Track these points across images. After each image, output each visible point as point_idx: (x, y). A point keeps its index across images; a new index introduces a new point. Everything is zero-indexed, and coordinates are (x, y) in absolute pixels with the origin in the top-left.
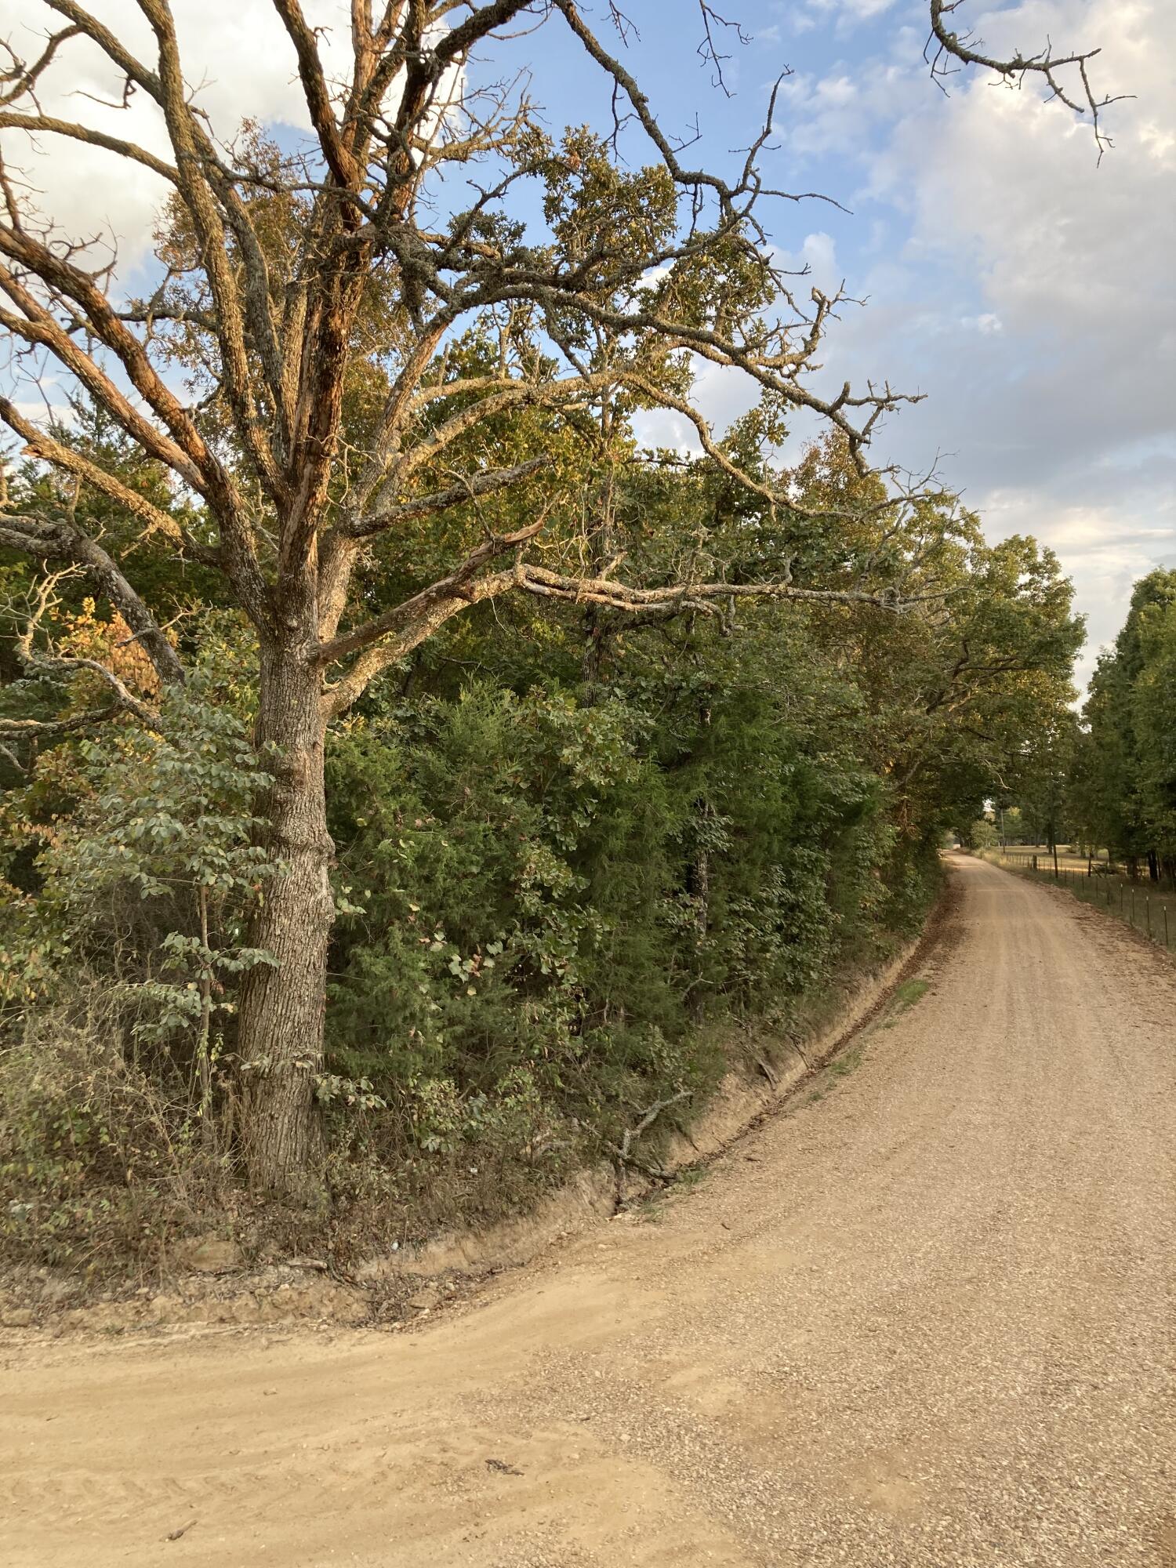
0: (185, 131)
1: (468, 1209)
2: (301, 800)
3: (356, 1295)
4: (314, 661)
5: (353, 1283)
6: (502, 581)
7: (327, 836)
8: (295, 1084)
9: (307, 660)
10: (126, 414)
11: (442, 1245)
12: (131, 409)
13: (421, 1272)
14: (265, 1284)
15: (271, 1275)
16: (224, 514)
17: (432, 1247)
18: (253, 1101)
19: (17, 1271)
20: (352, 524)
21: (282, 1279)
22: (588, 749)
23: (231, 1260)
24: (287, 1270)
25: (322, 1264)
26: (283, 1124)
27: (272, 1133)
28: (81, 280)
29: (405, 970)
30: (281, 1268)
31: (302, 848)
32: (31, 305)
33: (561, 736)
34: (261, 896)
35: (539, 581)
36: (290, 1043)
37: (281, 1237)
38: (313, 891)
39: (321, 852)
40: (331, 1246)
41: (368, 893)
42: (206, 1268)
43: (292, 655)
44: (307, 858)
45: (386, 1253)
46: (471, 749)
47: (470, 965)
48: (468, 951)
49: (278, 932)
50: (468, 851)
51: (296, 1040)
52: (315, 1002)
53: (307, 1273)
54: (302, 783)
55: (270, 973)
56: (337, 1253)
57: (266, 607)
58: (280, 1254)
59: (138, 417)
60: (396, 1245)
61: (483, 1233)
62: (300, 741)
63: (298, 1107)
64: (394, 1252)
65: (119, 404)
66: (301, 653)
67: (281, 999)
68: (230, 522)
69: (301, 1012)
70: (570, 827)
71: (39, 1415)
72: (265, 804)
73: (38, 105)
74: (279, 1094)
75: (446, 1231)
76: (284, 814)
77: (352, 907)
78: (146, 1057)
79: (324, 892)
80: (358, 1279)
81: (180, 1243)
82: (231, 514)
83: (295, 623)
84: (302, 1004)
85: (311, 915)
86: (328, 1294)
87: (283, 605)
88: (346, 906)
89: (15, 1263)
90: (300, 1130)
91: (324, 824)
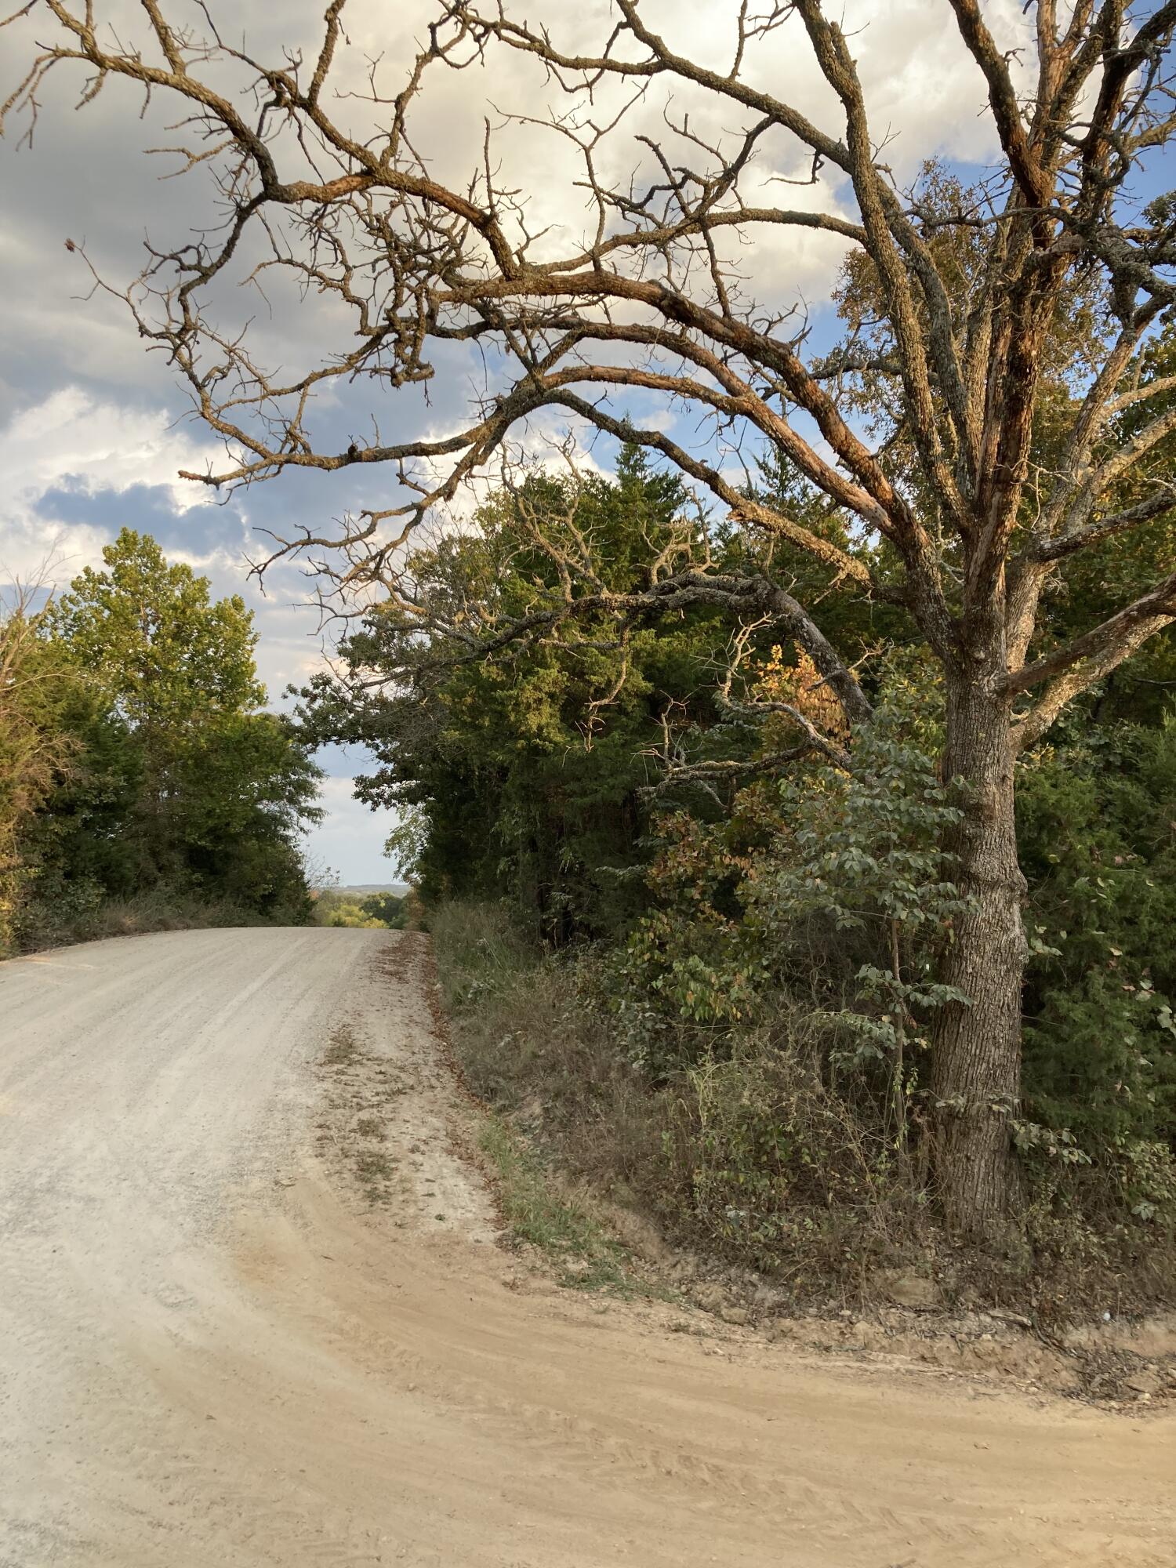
0: (871, 189)
2: (991, 835)
3: (1064, 1361)
4: (1002, 693)
5: (1060, 1347)
7: (1019, 873)
8: (991, 1127)
9: (995, 691)
10: (817, 468)
11: (1162, 1324)
12: (821, 463)
13: (1139, 1351)
14: (966, 1330)
15: (972, 1322)
16: (910, 553)
17: (1150, 1325)
18: (948, 1140)
19: (733, 1271)
20: (1041, 548)
21: (984, 1329)
23: (930, 1298)
24: (988, 1320)
25: (1026, 1321)
26: (980, 1167)
27: (968, 1174)
29: (1109, 1019)
30: (983, 1317)
31: (993, 885)
32: (734, 382)
34: (951, 932)
36: (985, 1084)
37: (981, 1284)
38: (1006, 930)
39: (1012, 890)
40: (1035, 1303)
41: (1064, 934)
42: (905, 1302)
43: (980, 688)
44: (997, 895)
45: (1098, 1323)
49: (970, 970)
51: (991, 1083)
52: (1011, 1046)
53: (1010, 1327)
54: (991, 818)
55: (962, 1011)
56: (1041, 1311)
57: (953, 641)
58: (980, 1301)
59: (828, 469)
60: (1107, 1316)
62: (989, 774)
63: (995, 1152)
64: (1106, 1323)
65: (811, 460)
66: (989, 684)
67: (974, 1040)
68: (916, 560)
69: (996, 1054)
71: (761, 1413)
72: (953, 839)
73: (740, 200)
74: (975, 1136)
75: (1165, 1311)
76: (973, 850)
77: (1047, 948)
78: (842, 1084)
79: (1017, 931)
80: (1066, 1344)
81: (880, 1272)
82: (918, 552)
83: (982, 655)
84: (997, 1045)
85: (1004, 955)
86: (1033, 1354)
87: (969, 637)
88: (1040, 947)
89: (731, 1264)
90: (997, 1177)
91: (1014, 861)
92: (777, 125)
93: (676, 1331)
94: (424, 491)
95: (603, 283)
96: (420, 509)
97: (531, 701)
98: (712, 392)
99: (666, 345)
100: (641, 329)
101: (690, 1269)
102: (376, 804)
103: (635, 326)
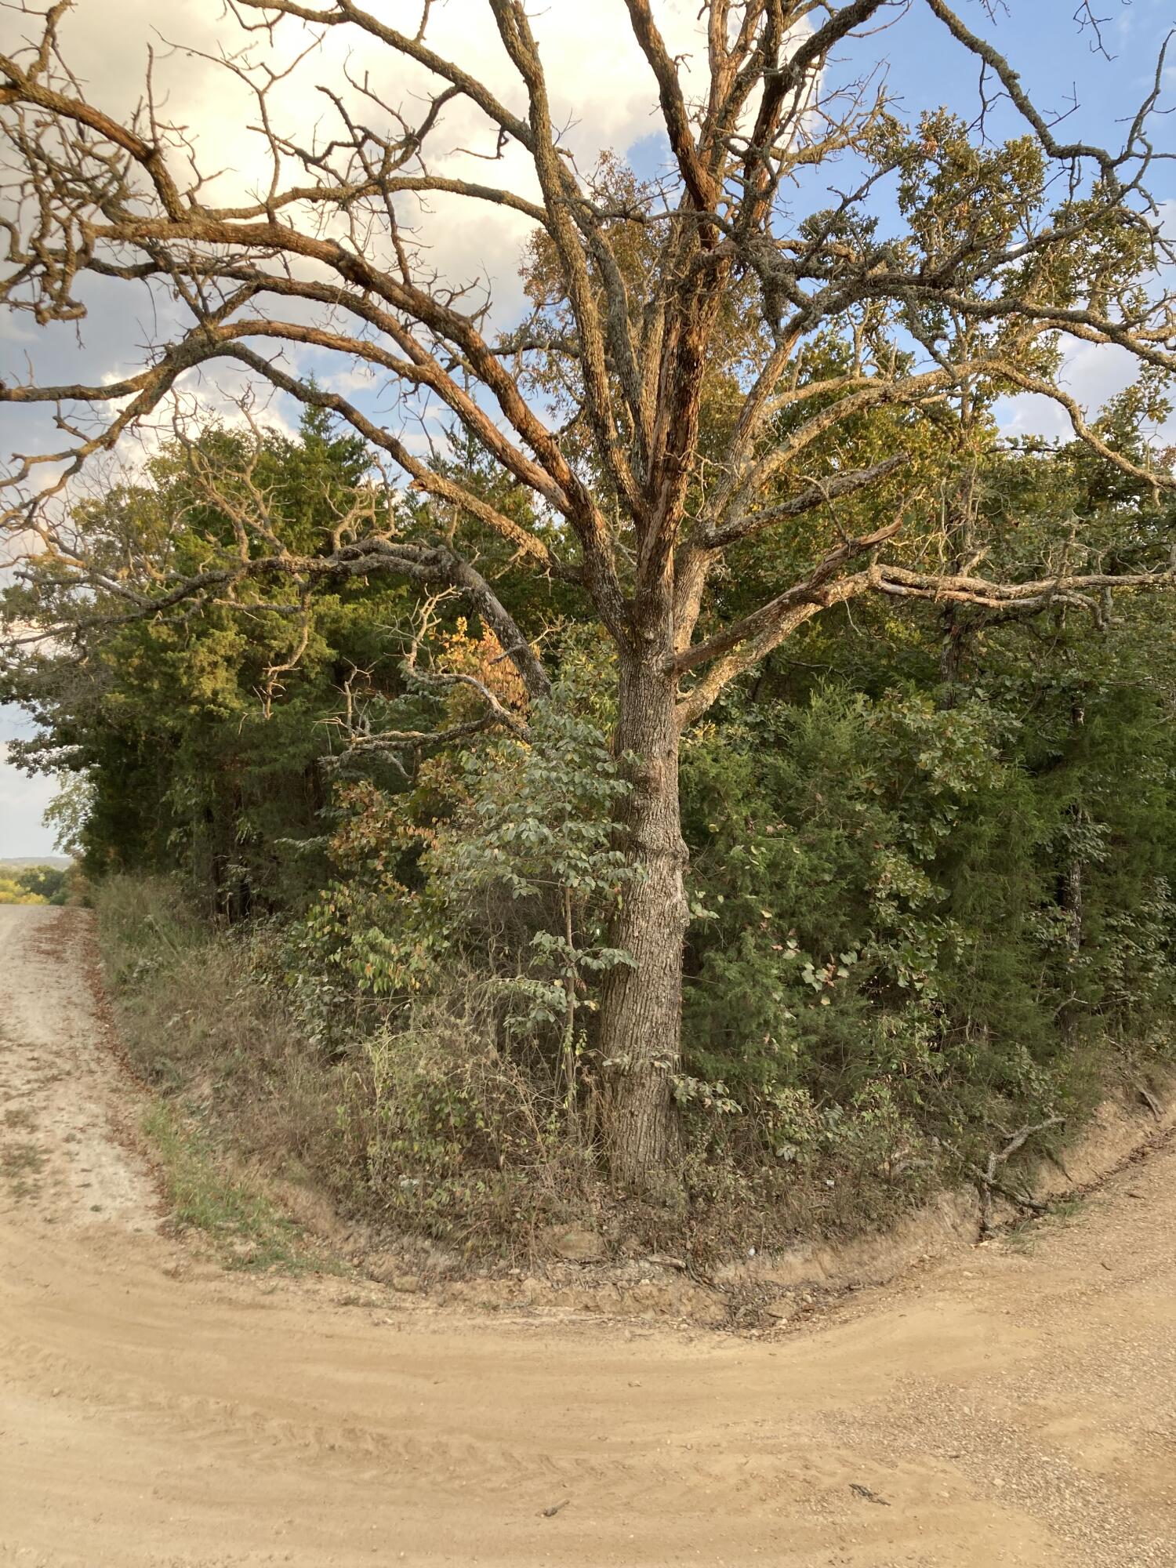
0: (553, 173)
1: (825, 1221)
2: (657, 806)
3: (714, 1297)
4: (669, 672)
5: (711, 1285)
6: (856, 583)
7: (682, 841)
8: (653, 1083)
9: (663, 671)
10: (499, 444)
11: (799, 1255)
12: (502, 438)
13: (779, 1281)
14: (627, 1277)
15: (632, 1269)
16: (587, 534)
17: (789, 1257)
18: (615, 1097)
19: (406, 1240)
20: (707, 535)
21: (643, 1274)
22: (947, 754)
23: (594, 1250)
24: (647, 1265)
25: (681, 1263)
26: (642, 1121)
27: (632, 1129)
28: (461, 324)
29: (759, 977)
30: (642, 1263)
31: (658, 854)
32: (417, 350)
33: (918, 740)
34: (620, 899)
35: (895, 581)
36: (648, 1042)
37: (641, 1233)
38: (669, 895)
39: (676, 858)
40: (689, 1245)
41: (721, 899)
42: (571, 1255)
43: (649, 667)
44: (663, 863)
45: (743, 1259)
46: (822, 755)
47: (823, 975)
48: (822, 961)
49: (636, 934)
50: (820, 858)
51: (654, 1040)
52: (672, 1003)
53: (666, 1270)
54: (657, 790)
55: (629, 973)
56: (695, 1253)
57: (626, 621)
58: (640, 1249)
59: (509, 446)
60: (752, 1251)
61: (840, 1247)
62: (656, 749)
63: (656, 1106)
64: (751, 1258)
65: (492, 435)
66: (657, 663)
67: (639, 1000)
68: (592, 541)
69: (658, 1013)
70: (926, 836)
71: (427, 1377)
72: (624, 810)
73: (424, 167)
74: (639, 1092)
75: (802, 1242)
76: (641, 820)
77: (706, 912)
78: (516, 1048)
79: (679, 896)
80: (716, 1281)
81: (548, 1229)
82: (593, 533)
83: (651, 636)
84: (659, 1004)
85: (667, 918)
86: (687, 1292)
87: (640, 619)
88: (700, 911)
89: (404, 1232)
90: (658, 1129)
91: (678, 831)
92: (462, 96)
93: (346, 1304)
94: (84, 437)
95: (277, 236)
96: (80, 457)
97: (205, 664)
98: (395, 358)
99: (347, 306)
100: (323, 288)
101: (363, 1241)
102: (33, 770)
103: (316, 283)
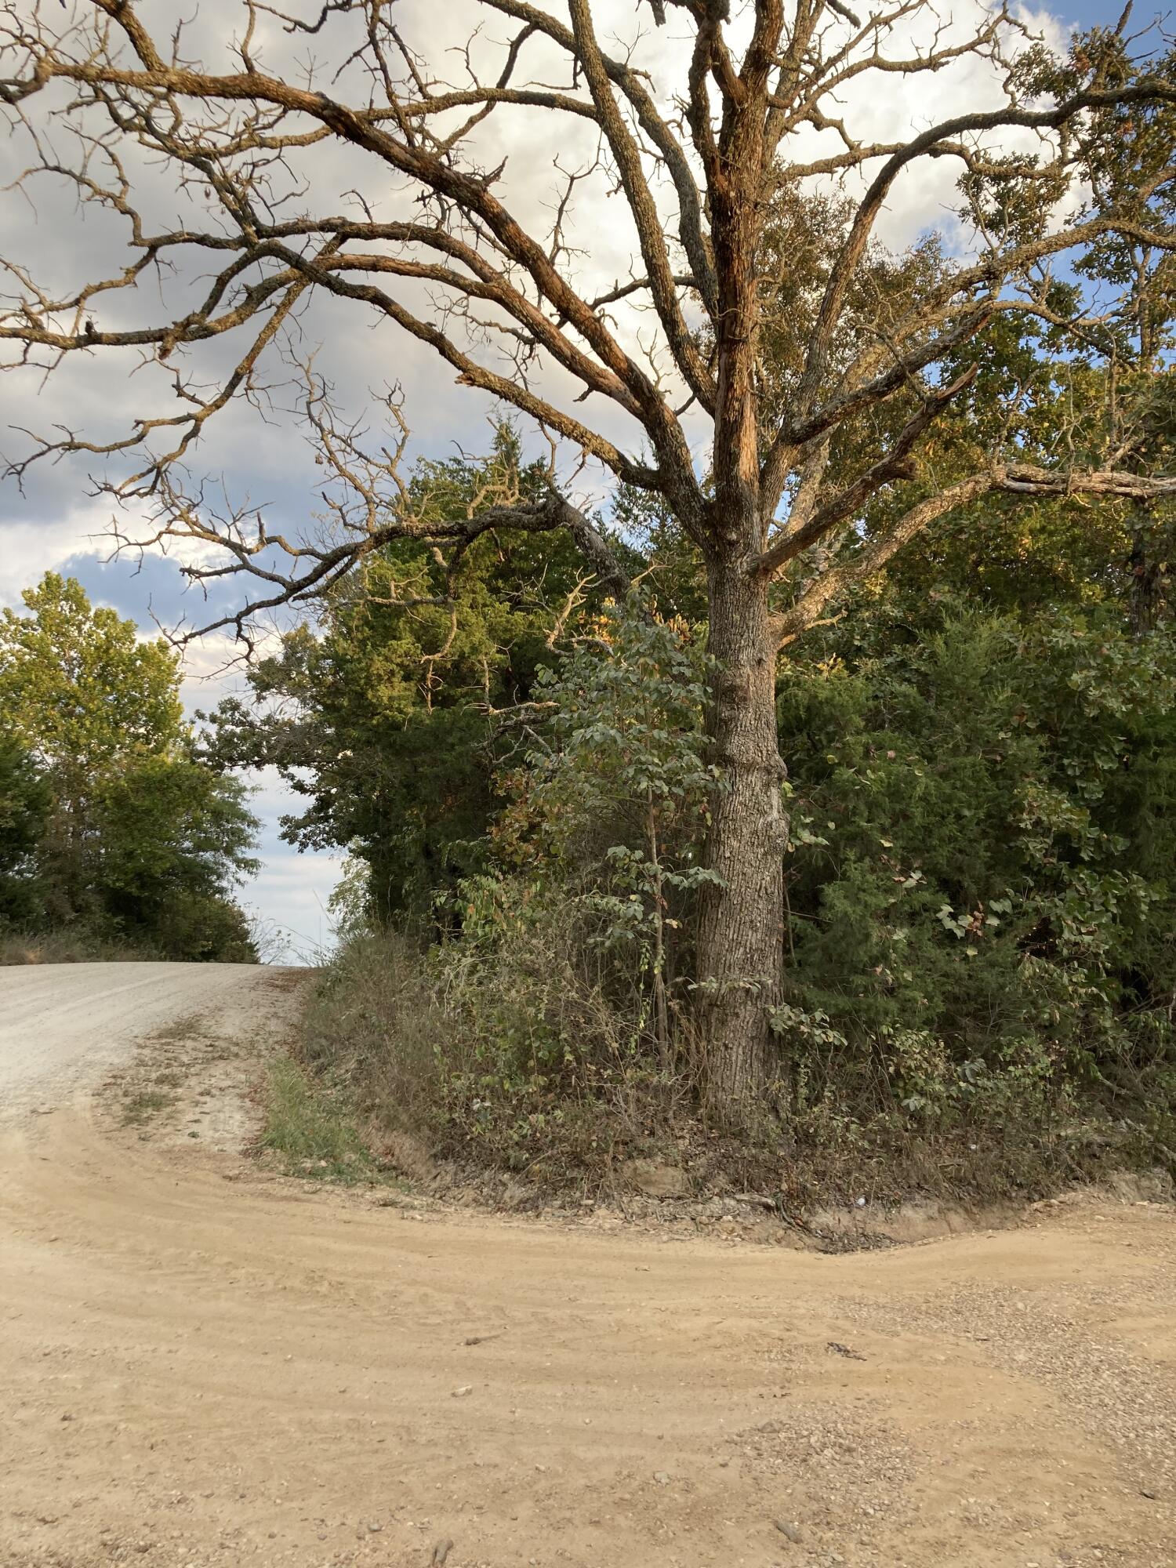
1: (958, 1181)
2: (747, 717)
3: (808, 1241)
4: (753, 573)
5: (805, 1228)
6: (977, 482)
7: (777, 757)
8: (748, 1013)
9: (747, 572)
10: (568, 352)
11: (921, 1211)
12: (572, 348)
13: (892, 1235)
14: (708, 1213)
15: (716, 1205)
16: (658, 432)
17: (907, 1211)
18: (708, 1031)
20: (793, 431)
21: (727, 1211)
22: (1104, 677)
23: (678, 1187)
24: (733, 1203)
25: (771, 1201)
26: (737, 1055)
27: (728, 1063)
28: (474, 186)
29: (861, 895)
30: (727, 1200)
31: (749, 768)
32: (486, 270)
33: (1065, 659)
34: (708, 815)
35: (1024, 479)
36: (742, 969)
37: (732, 1171)
38: (763, 813)
39: (769, 773)
40: (784, 1187)
41: (832, 825)
42: (652, 1191)
43: (733, 570)
44: (757, 779)
45: (849, 1206)
46: (958, 680)
47: (966, 920)
48: (961, 903)
49: (728, 854)
50: (954, 788)
51: (748, 967)
52: (770, 930)
53: (754, 1209)
54: (745, 699)
55: (721, 896)
56: (790, 1195)
57: (706, 524)
58: (729, 1187)
59: (578, 353)
60: (862, 1201)
61: (975, 1210)
62: (743, 657)
63: (753, 1038)
64: (859, 1207)
65: (561, 344)
66: (742, 565)
67: (732, 926)
68: (664, 439)
69: (753, 938)
70: (1089, 772)
71: (424, 1253)
72: (717, 726)
74: (733, 1023)
75: (926, 1198)
76: (729, 732)
77: (813, 839)
79: (775, 814)
80: (813, 1226)
81: (629, 1163)
82: (664, 430)
83: (734, 536)
84: (755, 929)
85: (763, 837)
86: (775, 1234)
87: (721, 519)
88: (807, 837)
89: (486, 1166)
90: (756, 1064)
91: (773, 745)
92: (537, 33)
93: (385, 1205)
94: (201, 403)
95: (256, 85)
96: (199, 420)
97: (381, 672)
98: (462, 277)
99: (424, 240)
102: (304, 845)
103: (395, 223)
